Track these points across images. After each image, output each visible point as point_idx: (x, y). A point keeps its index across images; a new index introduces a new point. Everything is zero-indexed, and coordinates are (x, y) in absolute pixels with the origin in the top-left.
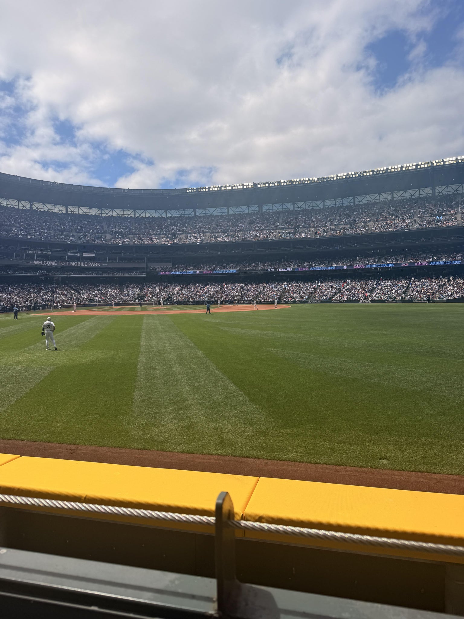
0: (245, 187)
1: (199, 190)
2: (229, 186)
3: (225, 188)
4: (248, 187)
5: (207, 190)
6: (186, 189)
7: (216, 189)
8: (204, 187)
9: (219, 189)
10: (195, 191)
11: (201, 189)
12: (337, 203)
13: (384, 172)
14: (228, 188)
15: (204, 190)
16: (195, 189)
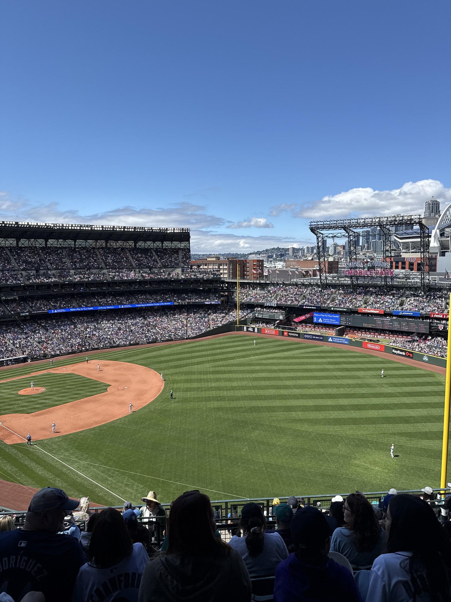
12: (59, 243)
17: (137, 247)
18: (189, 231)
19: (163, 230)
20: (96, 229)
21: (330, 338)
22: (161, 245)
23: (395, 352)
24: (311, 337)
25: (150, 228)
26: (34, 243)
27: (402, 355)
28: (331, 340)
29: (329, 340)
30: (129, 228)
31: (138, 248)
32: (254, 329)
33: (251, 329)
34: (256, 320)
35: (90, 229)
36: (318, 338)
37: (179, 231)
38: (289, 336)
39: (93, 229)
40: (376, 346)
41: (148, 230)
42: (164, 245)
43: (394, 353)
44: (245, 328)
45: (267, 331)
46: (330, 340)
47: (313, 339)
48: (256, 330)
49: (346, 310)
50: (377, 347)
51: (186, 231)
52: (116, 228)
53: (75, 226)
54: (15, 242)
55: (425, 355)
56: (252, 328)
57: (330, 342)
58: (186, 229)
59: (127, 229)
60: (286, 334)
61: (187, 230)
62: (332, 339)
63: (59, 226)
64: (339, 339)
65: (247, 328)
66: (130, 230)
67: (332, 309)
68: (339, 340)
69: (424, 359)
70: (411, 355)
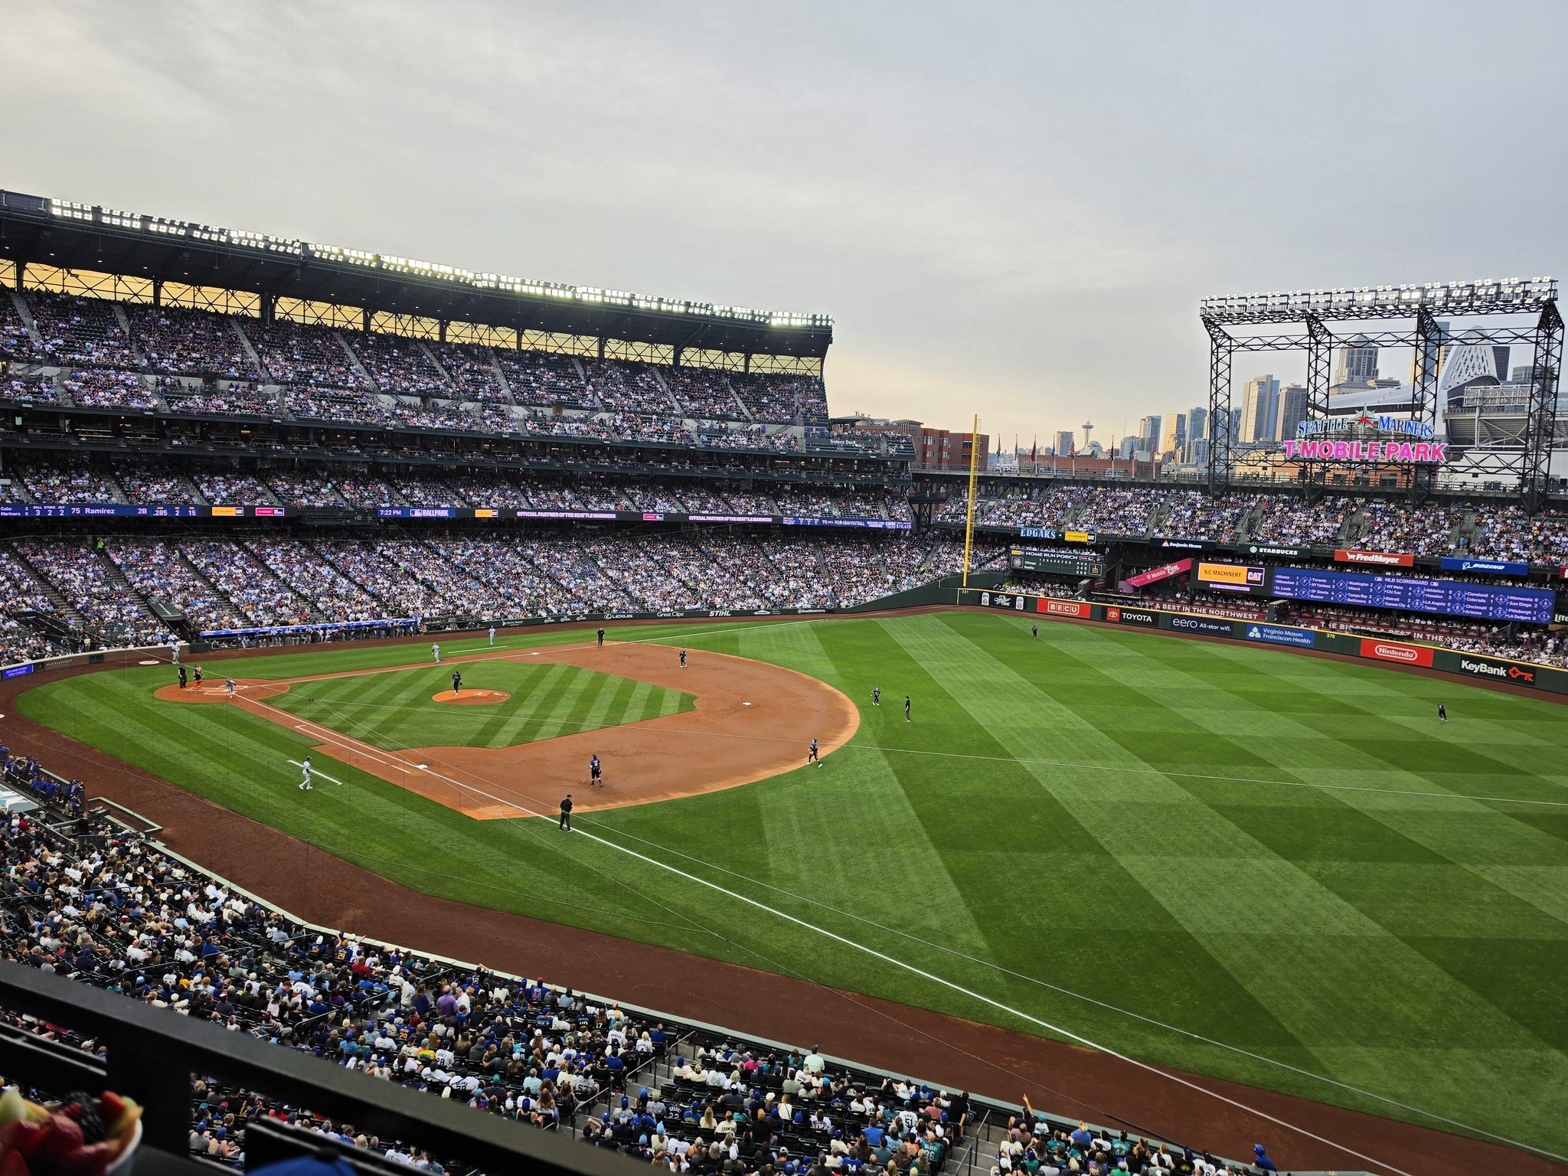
0: (273, 248)
1: (106, 220)
2: (221, 232)
3: (206, 236)
4: (281, 249)
5: (137, 225)
6: (48, 202)
7: (173, 230)
8: (127, 214)
9: (182, 232)
10: (89, 217)
11: (111, 215)
12: (475, 335)
13: (626, 302)
14: (215, 237)
15: (126, 223)
16: (88, 212)
17: (682, 363)
18: (830, 324)
19: (760, 317)
20: (585, 298)
21: (1255, 629)
22: (742, 362)
23: (1471, 666)
24: (1194, 624)
25: (728, 309)
26: (410, 327)
27: (1496, 676)
28: (1258, 635)
29: (1251, 635)
30: (671, 301)
31: (684, 367)
32: (1013, 599)
33: (1003, 601)
34: (1020, 577)
35: (569, 295)
36: (1217, 628)
37: (804, 322)
38: (1122, 620)
39: (578, 296)
40: (1404, 652)
41: (722, 311)
42: (751, 363)
43: (1465, 671)
44: (986, 599)
45: (1053, 607)
46: (1254, 633)
47: (1199, 632)
48: (1020, 603)
49: (1296, 553)
50: (1407, 655)
51: (824, 323)
52: (638, 300)
53: (531, 285)
54: (360, 319)
56: (1007, 596)
57: (1254, 639)
58: (824, 317)
59: (668, 303)
60: (1113, 614)
61: (827, 320)
62: (1261, 631)
63: (489, 281)
64: (1279, 632)
65: (993, 596)
66: (675, 309)
67: (1253, 550)
68: (1283, 636)
70: (1528, 676)
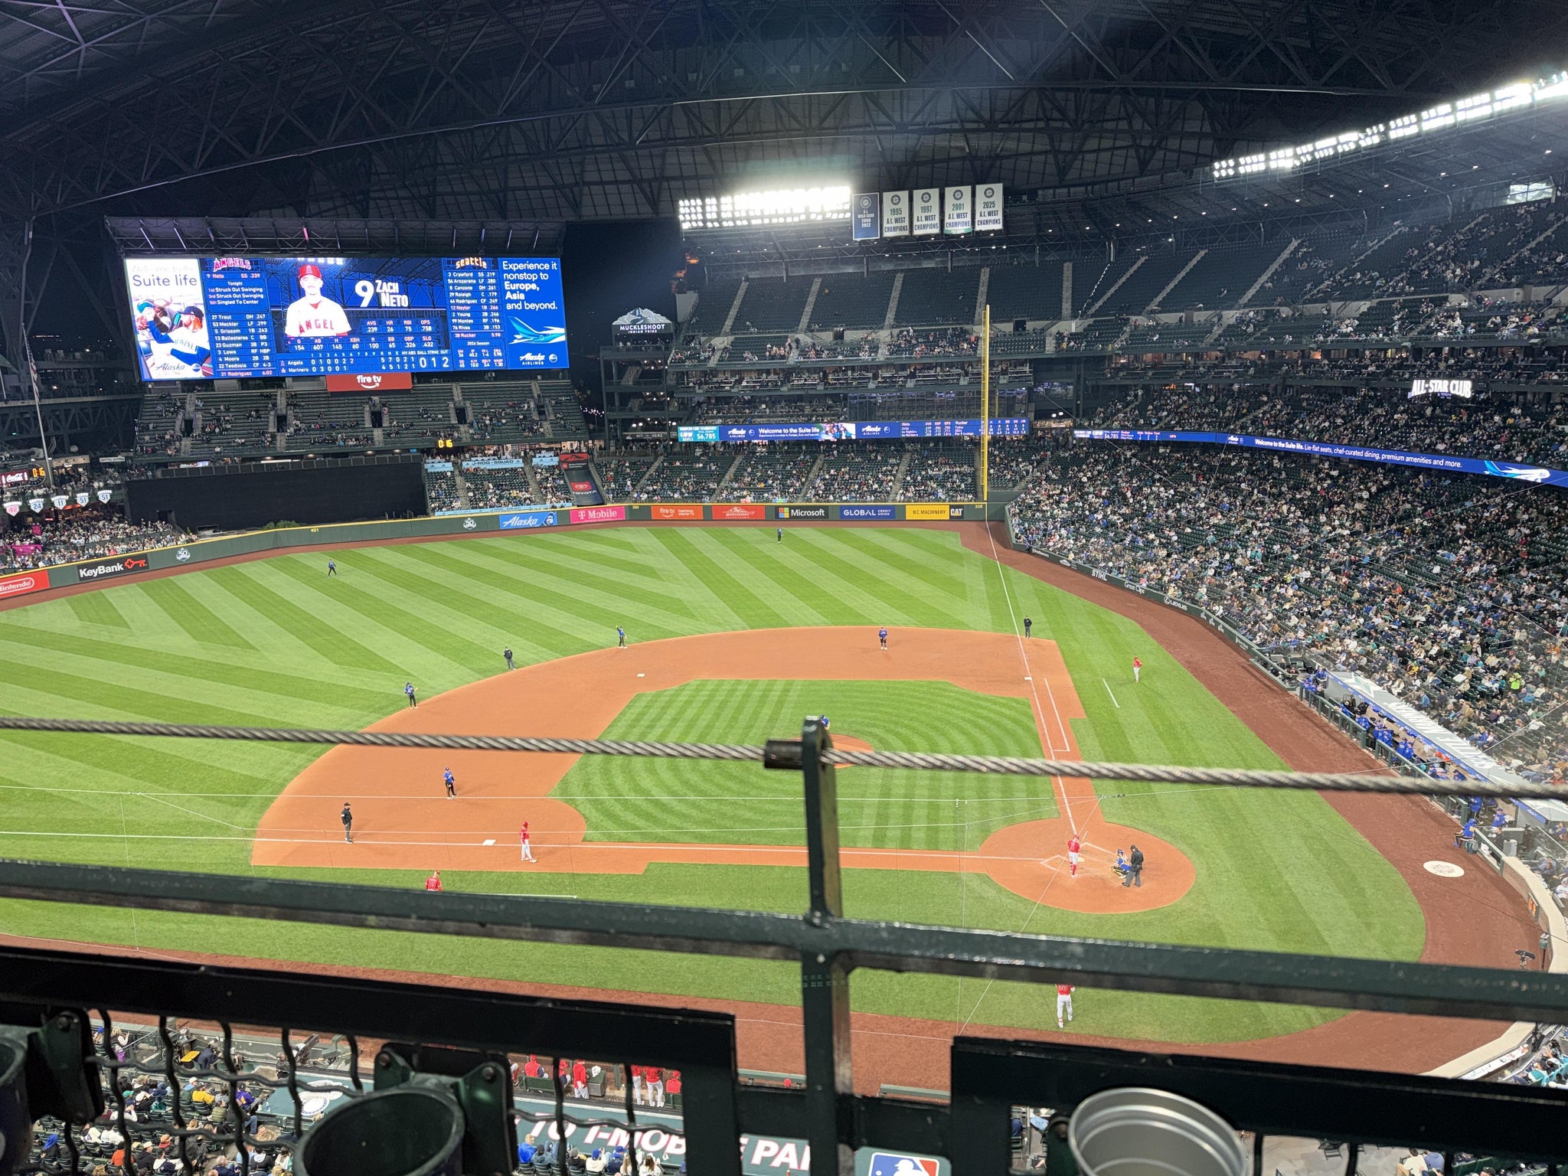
23: (90, 573)
40: (21, 582)
43: (85, 578)
50: (25, 584)
55: (179, 548)
69: (179, 558)
